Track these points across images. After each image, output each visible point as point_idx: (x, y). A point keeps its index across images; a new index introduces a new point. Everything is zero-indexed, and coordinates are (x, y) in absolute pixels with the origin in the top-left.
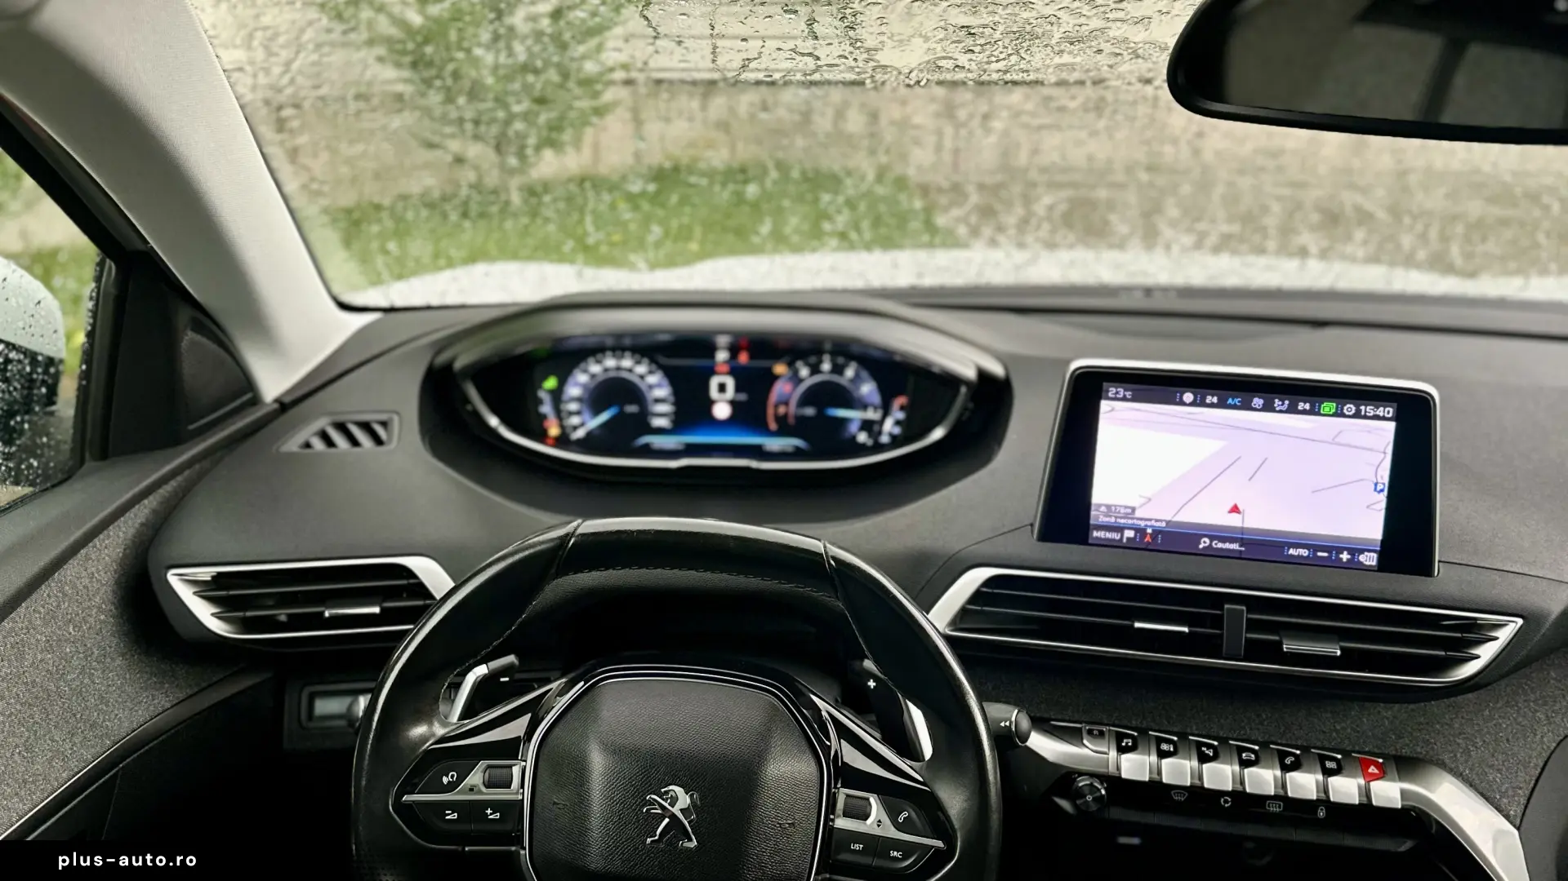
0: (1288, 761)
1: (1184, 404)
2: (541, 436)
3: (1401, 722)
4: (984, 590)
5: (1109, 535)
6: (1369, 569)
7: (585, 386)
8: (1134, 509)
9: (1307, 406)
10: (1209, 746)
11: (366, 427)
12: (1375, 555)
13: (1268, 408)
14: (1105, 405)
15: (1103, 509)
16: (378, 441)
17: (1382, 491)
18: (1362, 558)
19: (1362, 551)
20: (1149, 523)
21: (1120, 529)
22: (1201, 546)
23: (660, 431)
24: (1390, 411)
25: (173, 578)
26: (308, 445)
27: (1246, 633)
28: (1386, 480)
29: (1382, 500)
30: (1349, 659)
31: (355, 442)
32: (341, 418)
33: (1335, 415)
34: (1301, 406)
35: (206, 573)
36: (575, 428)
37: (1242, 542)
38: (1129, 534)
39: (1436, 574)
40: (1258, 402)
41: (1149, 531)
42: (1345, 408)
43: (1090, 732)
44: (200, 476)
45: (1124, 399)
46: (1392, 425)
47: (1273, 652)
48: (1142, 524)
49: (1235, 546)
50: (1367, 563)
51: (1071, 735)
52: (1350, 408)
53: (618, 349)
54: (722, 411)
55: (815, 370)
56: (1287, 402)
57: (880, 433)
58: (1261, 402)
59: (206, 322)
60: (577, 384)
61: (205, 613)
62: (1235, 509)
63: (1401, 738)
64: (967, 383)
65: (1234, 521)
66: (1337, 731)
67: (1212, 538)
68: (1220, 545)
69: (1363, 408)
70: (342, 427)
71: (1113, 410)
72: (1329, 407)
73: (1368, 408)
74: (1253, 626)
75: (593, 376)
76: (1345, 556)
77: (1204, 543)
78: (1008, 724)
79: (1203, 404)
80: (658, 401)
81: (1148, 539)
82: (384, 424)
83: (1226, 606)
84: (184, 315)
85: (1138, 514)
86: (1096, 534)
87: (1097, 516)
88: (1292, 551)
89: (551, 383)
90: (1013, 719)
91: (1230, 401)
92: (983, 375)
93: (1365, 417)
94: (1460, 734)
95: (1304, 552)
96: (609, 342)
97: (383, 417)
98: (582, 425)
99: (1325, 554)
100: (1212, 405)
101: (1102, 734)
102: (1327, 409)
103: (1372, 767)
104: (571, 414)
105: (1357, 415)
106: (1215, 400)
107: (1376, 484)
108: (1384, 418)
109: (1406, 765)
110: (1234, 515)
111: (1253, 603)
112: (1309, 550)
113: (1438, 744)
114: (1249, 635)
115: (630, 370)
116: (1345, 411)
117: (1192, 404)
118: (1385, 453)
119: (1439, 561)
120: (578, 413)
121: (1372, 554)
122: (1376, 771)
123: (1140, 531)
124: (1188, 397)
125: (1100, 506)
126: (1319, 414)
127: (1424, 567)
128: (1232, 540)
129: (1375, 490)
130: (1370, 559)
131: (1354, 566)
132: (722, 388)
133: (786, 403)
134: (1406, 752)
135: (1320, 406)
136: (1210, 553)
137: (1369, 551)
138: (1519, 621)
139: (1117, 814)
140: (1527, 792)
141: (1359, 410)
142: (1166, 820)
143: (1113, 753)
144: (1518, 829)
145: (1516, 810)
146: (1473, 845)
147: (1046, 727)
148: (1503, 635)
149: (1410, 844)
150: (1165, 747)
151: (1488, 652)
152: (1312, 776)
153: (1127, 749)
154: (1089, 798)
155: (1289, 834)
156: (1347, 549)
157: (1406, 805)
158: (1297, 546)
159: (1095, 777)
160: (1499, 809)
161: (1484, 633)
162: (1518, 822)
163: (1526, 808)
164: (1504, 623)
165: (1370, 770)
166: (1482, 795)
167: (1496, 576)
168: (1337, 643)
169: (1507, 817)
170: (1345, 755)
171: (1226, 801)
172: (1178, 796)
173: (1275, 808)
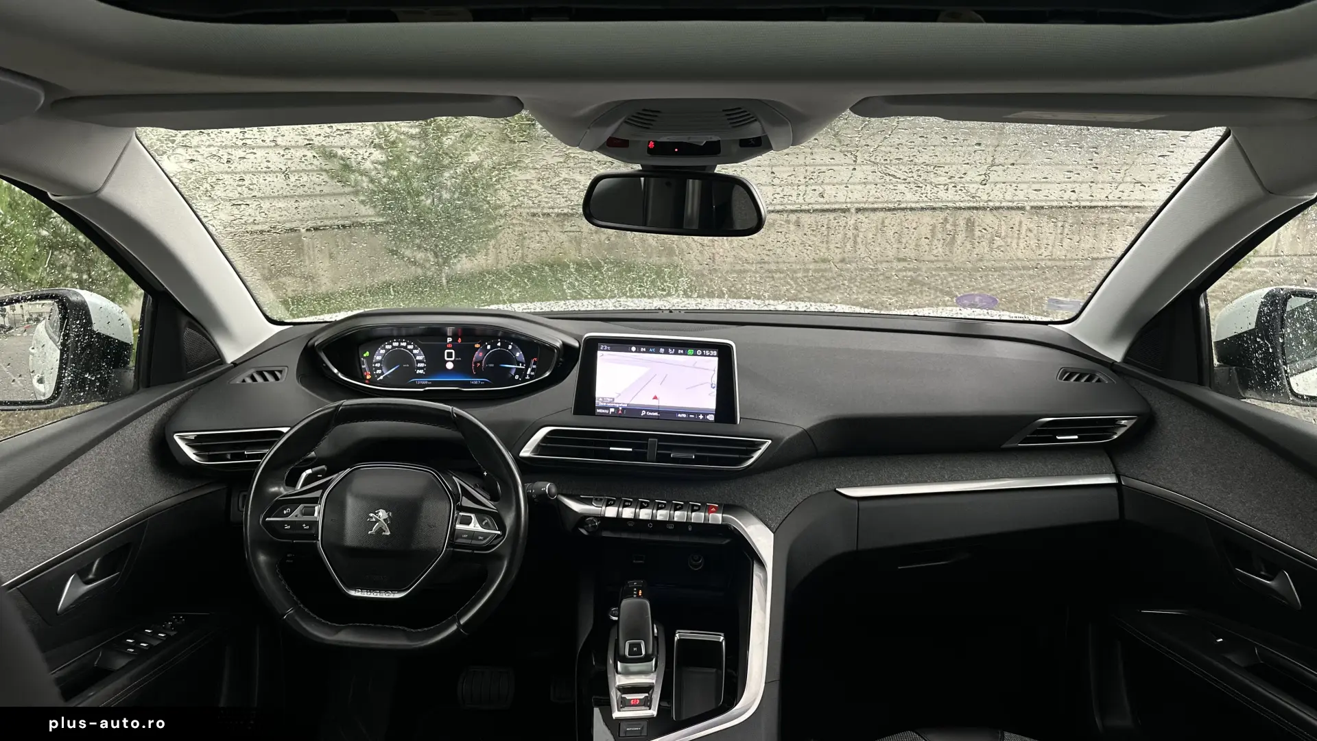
0: (678, 507)
1: (632, 352)
2: (363, 379)
4: (547, 437)
5: (603, 411)
6: (711, 422)
7: (384, 355)
8: (613, 399)
9: (682, 351)
10: (645, 502)
11: (272, 373)
12: (713, 416)
13: (666, 352)
14: (599, 353)
15: (601, 399)
16: (277, 379)
17: (714, 387)
18: (708, 417)
19: (708, 414)
20: (620, 405)
21: (608, 408)
22: (642, 415)
23: (420, 376)
24: (715, 353)
25: (176, 437)
26: (244, 381)
27: (657, 450)
28: (716, 382)
29: (714, 391)
30: (699, 460)
31: (265, 379)
32: (260, 369)
33: (694, 355)
34: (679, 351)
35: (192, 435)
36: (379, 375)
37: (658, 412)
38: (612, 410)
39: (739, 423)
40: (662, 350)
41: (620, 408)
43: (596, 499)
44: (193, 394)
45: (607, 350)
46: (717, 359)
47: (666, 458)
48: (617, 405)
49: (656, 414)
51: (587, 501)
52: (699, 352)
53: (399, 338)
54: (450, 366)
55: (494, 346)
56: (674, 349)
57: (526, 375)
58: (663, 350)
59: (195, 324)
60: (379, 355)
61: (190, 453)
62: (655, 398)
63: (730, 497)
64: (557, 348)
65: (655, 403)
66: (703, 495)
67: (647, 411)
68: (650, 414)
69: (704, 351)
70: (261, 374)
71: (603, 355)
72: (690, 351)
73: (707, 351)
74: (660, 447)
75: (387, 350)
76: (701, 417)
77: (643, 413)
78: (545, 489)
79: (640, 352)
80: (419, 362)
81: (620, 412)
82: (280, 372)
84: (184, 321)
85: (615, 401)
86: (598, 411)
87: (599, 403)
88: (679, 415)
89: (367, 354)
90: (547, 487)
91: (651, 350)
92: (565, 345)
93: (706, 356)
95: (684, 415)
96: (395, 333)
97: (280, 369)
98: (382, 373)
99: (693, 416)
100: (644, 352)
101: (601, 500)
103: (714, 508)
104: (377, 368)
105: (702, 355)
106: (644, 350)
107: (712, 384)
108: (713, 356)
109: (727, 508)
110: (655, 400)
111: (660, 438)
112: (686, 414)
113: (746, 500)
114: (659, 452)
115: (406, 347)
117: (635, 352)
118: (715, 371)
119: (741, 418)
120: (380, 368)
122: (715, 510)
123: (617, 409)
124: (634, 349)
125: (599, 398)
126: (687, 355)
127: (733, 420)
128: (655, 411)
129: (712, 387)
130: (711, 418)
131: (706, 421)
132: (450, 355)
133: (481, 362)
134: (731, 503)
135: (687, 351)
136: (646, 418)
137: (711, 414)
138: (770, 441)
139: (606, 534)
140: (782, 519)
141: (703, 353)
142: (625, 535)
143: (604, 508)
144: (774, 533)
145: (774, 525)
146: (750, 538)
147: (577, 498)
148: (764, 448)
149: (728, 541)
150: (627, 504)
151: (756, 455)
152: (686, 513)
153: (611, 505)
154: (590, 525)
155: (677, 539)
156: (702, 413)
157: (724, 523)
158: (681, 413)
159: (595, 517)
160: (767, 525)
161: (756, 446)
162: (774, 530)
163: (780, 525)
164: (764, 443)
165: (712, 510)
166: (761, 520)
167: (765, 423)
168: (693, 453)
169: (770, 528)
170: (703, 504)
171: (650, 525)
172: (631, 524)
173: (671, 527)
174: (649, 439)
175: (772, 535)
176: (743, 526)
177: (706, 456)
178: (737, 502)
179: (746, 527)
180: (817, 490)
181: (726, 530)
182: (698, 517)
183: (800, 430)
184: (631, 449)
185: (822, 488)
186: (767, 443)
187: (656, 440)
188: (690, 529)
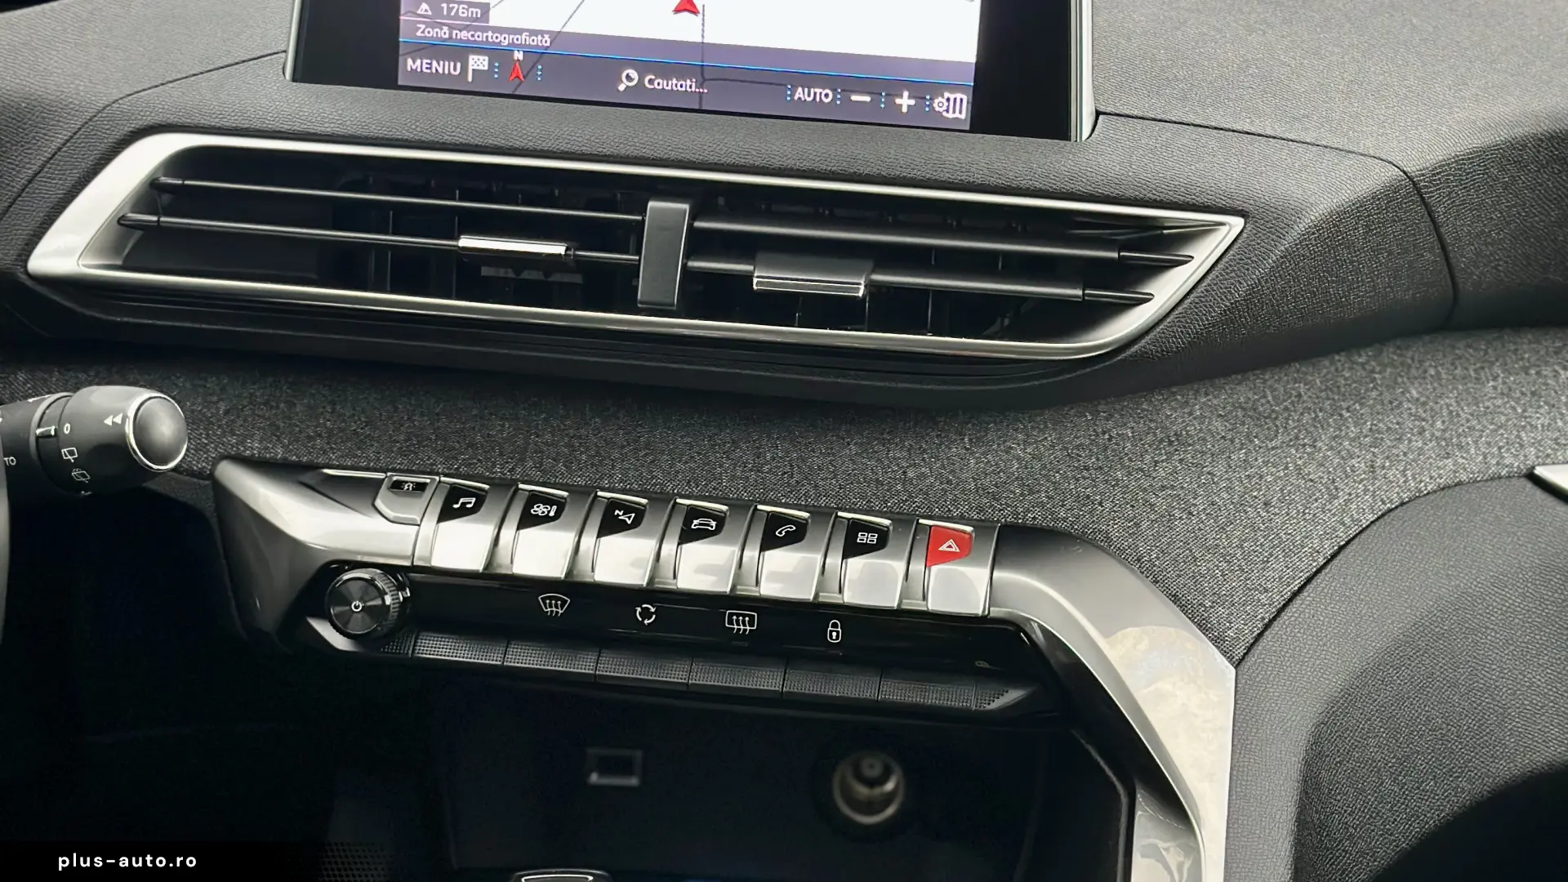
0: (781, 532)
3: (1044, 467)
4: (164, 180)
5: (438, 66)
6: (953, 127)
8: (486, 7)
10: (627, 508)
12: (963, 98)
15: (425, 10)
18: (939, 104)
19: (937, 88)
20: (517, 37)
21: (460, 53)
22: (622, 88)
27: (688, 255)
37: (700, 75)
38: (479, 61)
39: (1086, 134)
41: (519, 54)
43: (397, 486)
48: (505, 39)
49: (688, 84)
50: (950, 115)
51: (360, 493)
63: (1031, 492)
66: (905, 481)
67: (643, 68)
68: (660, 84)
74: (700, 244)
76: (905, 101)
77: (627, 80)
78: (118, 420)
81: (516, 72)
83: (651, 204)
85: (494, 18)
86: (411, 64)
87: (412, 24)
88: (800, 93)
90: (131, 414)
94: (1163, 488)
95: (824, 95)
99: (865, 97)
101: (421, 487)
103: (951, 542)
109: (1016, 541)
110: (686, 16)
111: (704, 198)
112: (834, 90)
113: (1107, 505)
114: (692, 264)
119: (1098, 113)
121: (959, 96)
122: (955, 549)
123: (503, 55)
128: (682, 73)
130: (955, 107)
131: (924, 121)
134: (1034, 516)
137: (953, 88)
138: (1237, 223)
139: (438, 648)
140: (1279, 601)
142: (524, 658)
143: (429, 523)
144: (1237, 666)
145: (1241, 629)
147: (308, 478)
148: (1203, 254)
149: (1012, 696)
150: (539, 510)
151: (1166, 289)
152: (818, 557)
153: (464, 512)
154: (357, 605)
155: (767, 680)
156: (905, 82)
157: (996, 612)
158: (809, 79)
159: (389, 570)
160: (1203, 626)
161: (1165, 246)
162: (1240, 652)
163: (1267, 627)
164: (1205, 230)
165: (944, 548)
166: (1175, 599)
167: (1211, 140)
168: (858, 273)
169: (1218, 641)
170: (904, 520)
171: (646, 614)
172: (554, 608)
173: (742, 625)
174: (652, 204)
175: (1234, 671)
176: (1093, 632)
177: (924, 291)
178: (1064, 517)
179: (1106, 634)
180: (1446, 470)
183: (1378, 177)
184: (558, 249)
185: (1469, 463)
186: (1224, 229)
187: (686, 207)
188: (834, 634)
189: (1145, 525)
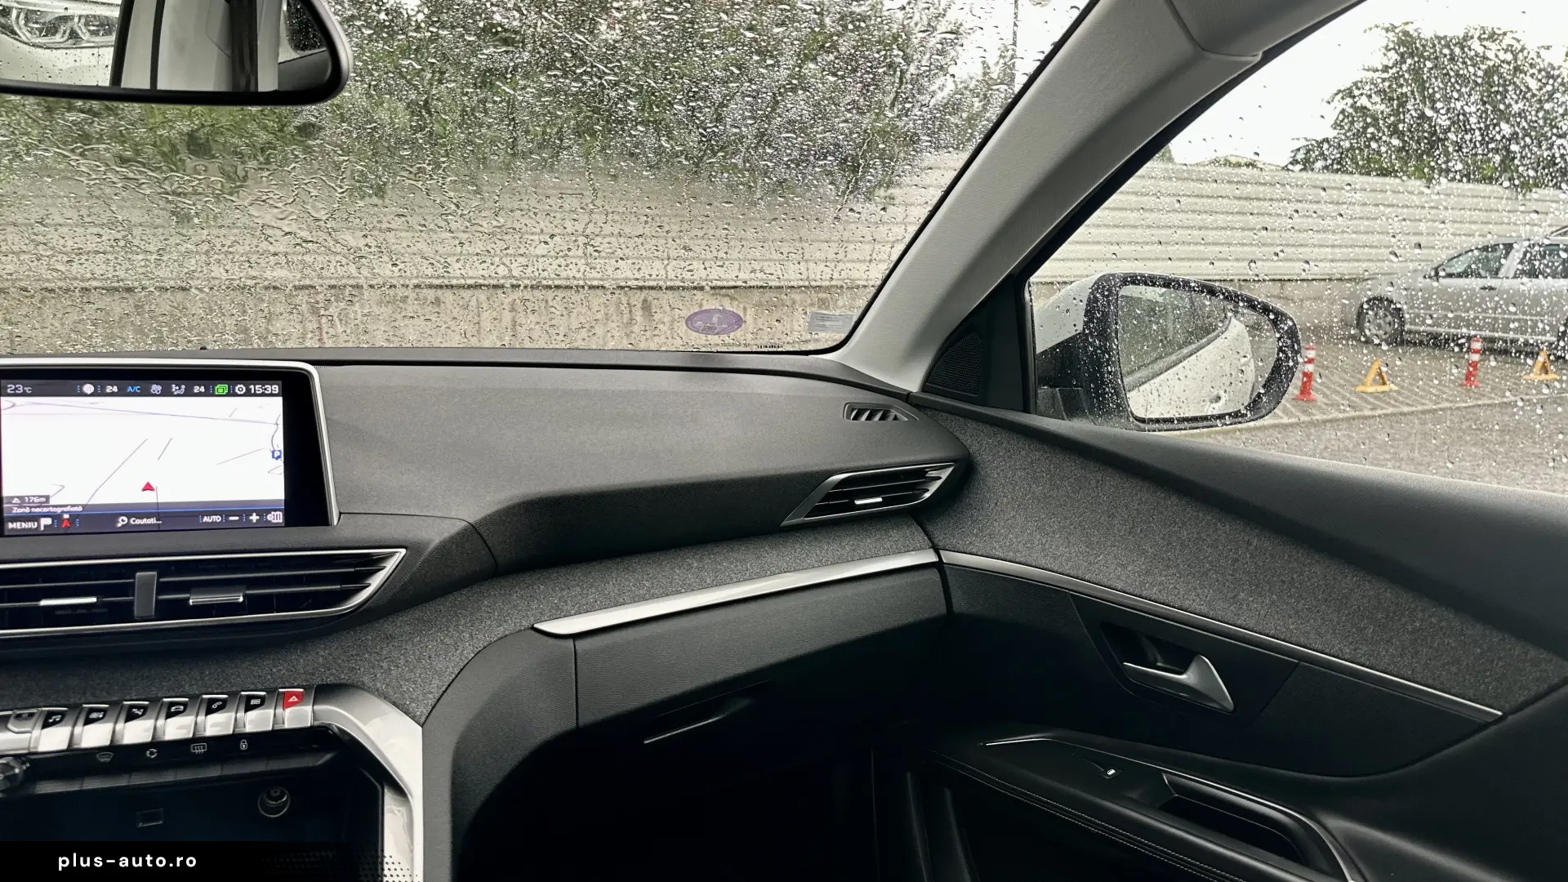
0: (214, 706)
1: (86, 396)
3: (334, 658)
5: (25, 525)
6: (276, 526)
8: (47, 498)
9: (202, 389)
10: (138, 707)
12: (281, 514)
13: (166, 393)
15: (15, 501)
17: (279, 457)
18: (270, 517)
19: (269, 512)
20: (65, 509)
21: (35, 518)
22: (119, 525)
24: (276, 388)
27: (158, 594)
28: (281, 447)
29: (280, 464)
30: (253, 605)
33: (228, 395)
34: (196, 389)
37: (158, 516)
38: (46, 521)
39: (335, 523)
40: (156, 388)
41: (66, 516)
42: (237, 388)
43: (19, 715)
45: (24, 395)
46: (280, 399)
47: (182, 609)
48: (59, 510)
49: (153, 521)
50: (275, 521)
52: (240, 388)
56: (183, 387)
58: (159, 389)
62: (148, 487)
63: (329, 670)
65: (148, 498)
66: (271, 674)
67: (129, 516)
68: (138, 522)
69: (252, 387)
71: (14, 405)
72: (221, 388)
73: (257, 386)
74: (163, 588)
76: (254, 518)
77: (122, 521)
79: (104, 394)
81: (66, 524)
85: (53, 502)
86: (11, 525)
87: (10, 508)
88: (206, 519)
91: (130, 389)
93: (255, 395)
94: (386, 658)
95: (217, 519)
99: (237, 518)
100: (112, 394)
101: (30, 716)
102: (221, 391)
103: (294, 697)
105: (248, 394)
106: (115, 389)
107: (273, 452)
108: (271, 395)
109: (324, 692)
110: (148, 492)
111: (163, 568)
112: (222, 517)
113: (362, 669)
114: (160, 597)
116: (237, 391)
117: (93, 394)
118: (277, 424)
119: (341, 513)
121: (278, 513)
122: (296, 700)
123: (57, 517)
124: (89, 388)
125: (12, 498)
126: (213, 395)
127: (322, 518)
128: (149, 516)
129: (273, 457)
130: (277, 518)
131: (264, 525)
134: (331, 680)
135: (213, 388)
136: (128, 530)
137: (275, 510)
138: (403, 551)
140: (437, 696)
141: (248, 390)
142: (90, 784)
143: (36, 733)
145: (422, 711)
146: (372, 743)
148: (390, 565)
149: (328, 756)
150: (92, 716)
151: (376, 581)
152: (233, 714)
153: (53, 724)
155: (214, 772)
156: (254, 511)
157: (317, 723)
158: (210, 514)
159: (14, 757)
160: (407, 713)
161: (374, 563)
162: (422, 720)
163: (433, 707)
164: (391, 555)
165: (291, 700)
166: (394, 704)
167: (390, 520)
168: (240, 591)
169: (413, 718)
170: (271, 691)
171: (152, 753)
172: (105, 759)
173: (199, 750)
174: (138, 574)
175: (421, 728)
176: (360, 724)
177: (271, 595)
178: (344, 678)
179: (365, 724)
180: (500, 631)
181: (320, 736)
182: (257, 721)
183: (461, 525)
184: (93, 600)
185: (508, 627)
186: (397, 555)
187: (155, 573)
188: (244, 746)
189: (378, 676)
